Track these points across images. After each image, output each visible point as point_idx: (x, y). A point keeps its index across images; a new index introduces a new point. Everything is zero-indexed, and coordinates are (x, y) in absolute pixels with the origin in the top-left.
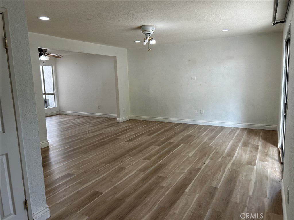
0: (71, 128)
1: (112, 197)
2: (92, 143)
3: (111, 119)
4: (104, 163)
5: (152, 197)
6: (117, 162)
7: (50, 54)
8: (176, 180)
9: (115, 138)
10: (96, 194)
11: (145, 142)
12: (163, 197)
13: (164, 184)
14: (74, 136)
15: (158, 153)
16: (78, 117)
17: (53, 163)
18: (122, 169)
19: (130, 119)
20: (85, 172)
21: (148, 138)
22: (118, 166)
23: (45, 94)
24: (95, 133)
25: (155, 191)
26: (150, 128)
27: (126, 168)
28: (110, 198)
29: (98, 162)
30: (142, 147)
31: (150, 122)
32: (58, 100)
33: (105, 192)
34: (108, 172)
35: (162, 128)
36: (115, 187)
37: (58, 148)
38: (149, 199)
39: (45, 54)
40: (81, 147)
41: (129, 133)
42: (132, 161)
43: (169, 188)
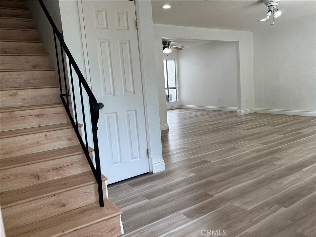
0: (189, 118)
1: (219, 165)
2: (207, 129)
3: (232, 112)
4: (216, 143)
5: (260, 170)
6: (231, 144)
7: (173, 46)
8: (293, 162)
9: (232, 126)
10: (205, 162)
11: (266, 131)
12: (273, 171)
13: (278, 163)
14: (192, 124)
15: (279, 140)
16: (197, 110)
17: (171, 140)
18: (234, 149)
19: (254, 112)
20: (197, 148)
21: (271, 128)
22: (230, 146)
23: (168, 88)
24: (212, 122)
25: (265, 167)
26: (276, 120)
27: (238, 148)
28: (218, 166)
29: (211, 142)
30: (261, 134)
31: (278, 115)
32: (179, 94)
33: (213, 162)
34: (220, 150)
35: (292, 121)
36: (224, 160)
37: (176, 131)
38: (256, 171)
39: (168, 46)
40: (197, 131)
41: (249, 124)
42: (246, 144)
43: (282, 166)
